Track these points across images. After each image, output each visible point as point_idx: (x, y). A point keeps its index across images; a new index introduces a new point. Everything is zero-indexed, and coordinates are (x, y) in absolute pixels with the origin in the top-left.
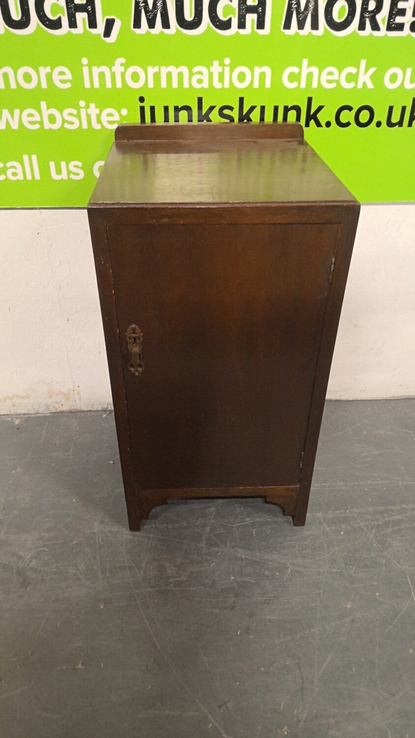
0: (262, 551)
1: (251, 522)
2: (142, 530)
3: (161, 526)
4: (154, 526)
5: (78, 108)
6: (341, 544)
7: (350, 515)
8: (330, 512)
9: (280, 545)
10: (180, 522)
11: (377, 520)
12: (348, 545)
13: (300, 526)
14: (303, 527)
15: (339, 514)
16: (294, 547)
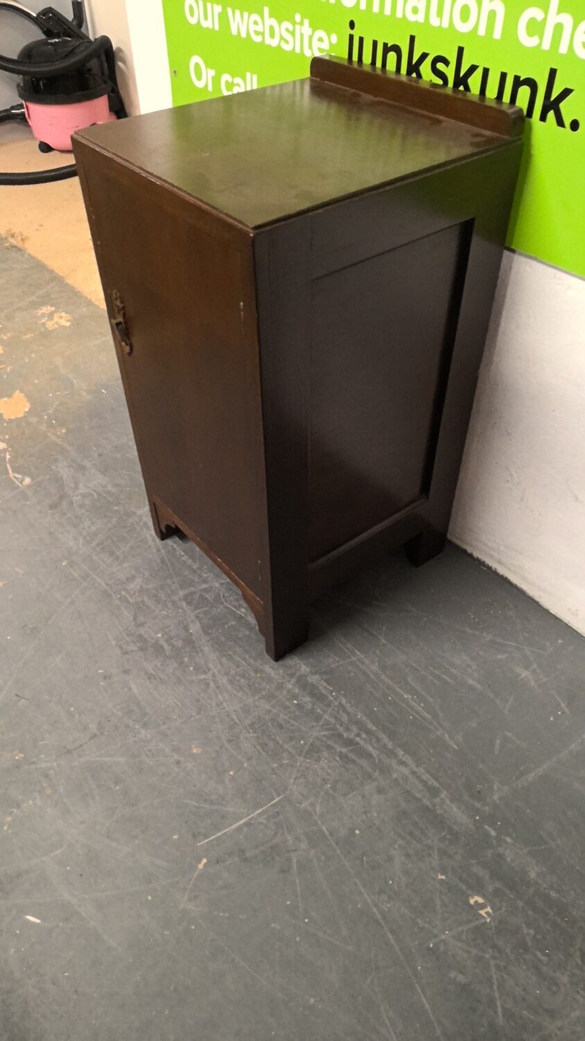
0: (211, 642)
1: (243, 615)
2: (164, 541)
3: (180, 552)
4: (175, 546)
5: (294, 23)
6: (278, 708)
7: (332, 698)
8: (317, 677)
9: (231, 653)
10: (195, 562)
11: (348, 730)
12: (282, 716)
13: (271, 657)
14: (273, 662)
15: (323, 687)
16: (238, 666)
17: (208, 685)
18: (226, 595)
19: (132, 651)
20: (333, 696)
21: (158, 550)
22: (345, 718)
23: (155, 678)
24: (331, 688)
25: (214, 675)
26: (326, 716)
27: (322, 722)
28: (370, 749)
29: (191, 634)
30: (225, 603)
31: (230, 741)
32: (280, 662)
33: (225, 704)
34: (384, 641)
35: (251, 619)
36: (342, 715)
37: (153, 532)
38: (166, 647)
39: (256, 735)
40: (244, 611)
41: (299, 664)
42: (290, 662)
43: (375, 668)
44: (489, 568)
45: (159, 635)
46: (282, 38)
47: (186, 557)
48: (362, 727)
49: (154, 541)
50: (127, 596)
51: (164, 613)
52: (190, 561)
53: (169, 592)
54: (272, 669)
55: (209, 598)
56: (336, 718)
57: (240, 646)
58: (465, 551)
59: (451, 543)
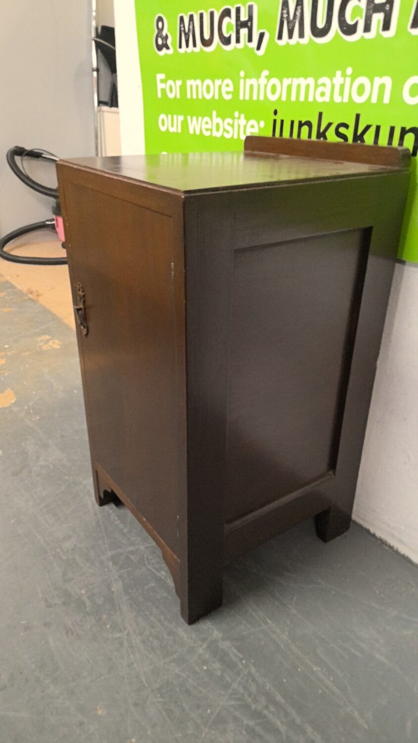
0: (130, 602)
1: (163, 577)
2: (102, 507)
3: (113, 516)
4: (111, 511)
5: (233, 118)
6: (187, 673)
7: (241, 667)
8: (228, 643)
9: (147, 613)
10: (126, 527)
11: (255, 701)
12: (190, 681)
13: (185, 621)
14: (186, 625)
15: (234, 654)
16: (153, 627)
17: (121, 644)
18: (150, 557)
19: (55, 605)
20: (243, 664)
21: (96, 514)
22: (253, 688)
23: (72, 633)
24: (241, 656)
25: (128, 634)
26: (235, 685)
27: (230, 691)
28: (279, 724)
29: (112, 592)
30: (148, 565)
31: (136, 705)
32: (194, 626)
33: (135, 665)
34: (294, 611)
35: (170, 582)
36: (250, 685)
37: (93, 499)
38: (88, 603)
39: (162, 700)
40: (165, 574)
41: (210, 628)
42: (203, 626)
43: (285, 637)
44: (391, 547)
45: (83, 592)
46: (225, 130)
47: (119, 521)
48: (271, 700)
49: (93, 506)
50: (61, 553)
51: (92, 571)
52: (121, 526)
53: (99, 552)
54: (184, 632)
55: (134, 560)
56: (245, 688)
57: (157, 608)
58: (368, 531)
59: (355, 522)
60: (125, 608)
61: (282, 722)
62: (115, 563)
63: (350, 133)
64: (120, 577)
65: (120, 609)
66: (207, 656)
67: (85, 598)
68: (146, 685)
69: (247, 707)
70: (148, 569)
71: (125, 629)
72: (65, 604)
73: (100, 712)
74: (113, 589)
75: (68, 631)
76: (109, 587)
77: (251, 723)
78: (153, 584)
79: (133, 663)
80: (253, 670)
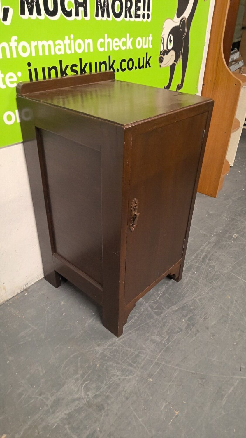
0: (180, 301)
2: (124, 332)
6: (200, 277)
9: (182, 293)
10: (136, 315)
12: (203, 276)
16: (188, 290)
17: (201, 298)
19: (196, 329)
25: (195, 297)
27: (200, 266)
30: (157, 299)
31: (220, 288)
37: (117, 339)
38: (188, 316)
39: (214, 282)
45: (183, 320)
50: (165, 340)
51: (170, 321)
53: (157, 322)
55: (156, 306)
57: (178, 291)
60: (184, 302)
61: (202, 254)
62: (162, 313)
63: (78, 69)
64: (168, 308)
65: (185, 303)
66: (191, 273)
67: (187, 318)
68: (211, 287)
69: (203, 262)
70: (160, 298)
71: (193, 299)
72: (193, 326)
73: (229, 297)
74: (177, 309)
75: (206, 319)
76: (176, 311)
77: (207, 260)
78: (167, 295)
79: (206, 293)
80: (189, 261)
